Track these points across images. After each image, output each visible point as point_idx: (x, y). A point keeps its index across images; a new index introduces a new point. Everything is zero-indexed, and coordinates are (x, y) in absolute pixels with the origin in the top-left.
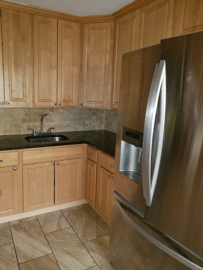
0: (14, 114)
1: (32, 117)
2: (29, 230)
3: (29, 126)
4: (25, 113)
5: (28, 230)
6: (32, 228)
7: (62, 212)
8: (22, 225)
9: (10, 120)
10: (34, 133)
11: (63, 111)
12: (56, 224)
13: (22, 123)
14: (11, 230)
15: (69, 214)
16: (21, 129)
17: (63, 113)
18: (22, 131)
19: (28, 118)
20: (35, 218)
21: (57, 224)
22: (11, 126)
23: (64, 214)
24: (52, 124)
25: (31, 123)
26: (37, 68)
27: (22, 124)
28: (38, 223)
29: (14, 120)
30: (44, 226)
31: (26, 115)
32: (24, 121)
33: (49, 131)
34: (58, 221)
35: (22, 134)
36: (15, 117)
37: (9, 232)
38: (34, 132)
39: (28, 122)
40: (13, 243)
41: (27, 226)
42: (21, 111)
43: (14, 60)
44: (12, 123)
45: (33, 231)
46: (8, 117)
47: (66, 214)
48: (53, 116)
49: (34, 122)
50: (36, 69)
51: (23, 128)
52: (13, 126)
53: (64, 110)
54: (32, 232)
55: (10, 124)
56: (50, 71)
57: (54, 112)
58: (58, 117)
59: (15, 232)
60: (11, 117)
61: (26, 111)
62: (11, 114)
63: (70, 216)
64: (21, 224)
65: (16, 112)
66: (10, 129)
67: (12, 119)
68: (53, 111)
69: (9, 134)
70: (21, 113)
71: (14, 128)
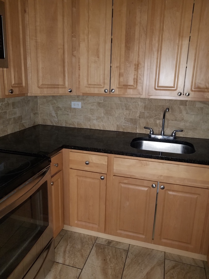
0: (130, 106)
1: (154, 112)
2: (109, 262)
3: (147, 123)
4: (144, 106)
5: (108, 260)
6: (114, 260)
7: (166, 256)
8: (106, 250)
9: (125, 113)
10: (150, 133)
11: (202, 105)
12: (145, 273)
13: (139, 118)
14: (92, 249)
15: (173, 268)
16: (137, 126)
17: (202, 109)
18: (138, 129)
19: (148, 113)
20: (126, 248)
21: (147, 273)
22: (126, 121)
23: (167, 262)
24: (181, 125)
25: (151, 119)
26: (157, 39)
27: (139, 120)
28: (124, 257)
29: (130, 114)
30: (129, 266)
31: (145, 107)
32: (142, 116)
33: (174, 134)
34: (152, 269)
35: (138, 132)
36: (131, 110)
37: (89, 251)
38: (152, 132)
39: (147, 118)
40: (82, 270)
41: (111, 253)
42: (139, 103)
43: (126, 32)
44: (127, 117)
45: (112, 265)
46: (123, 109)
47: (169, 264)
48: (184, 112)
49: (155, 119)
50: (155, 41)
51: (140, 125)
52: (128, 121)
53: (205, 105)
54: (109, 267)
55: (125, 118)
56: (177, 41)
57: (187, 107)
58: (193, 115)
59: (93, 256)
60: (126, 109)
61: (145, 103)
62: (127, 106)
63: (172, 271)
64: (106, 248)
65: (133, 103)
66: (124, 124)
67: (128, 112)
68: (186, 105)
69: (122, 130)
70: (138, 105)
71: (129, 123)
